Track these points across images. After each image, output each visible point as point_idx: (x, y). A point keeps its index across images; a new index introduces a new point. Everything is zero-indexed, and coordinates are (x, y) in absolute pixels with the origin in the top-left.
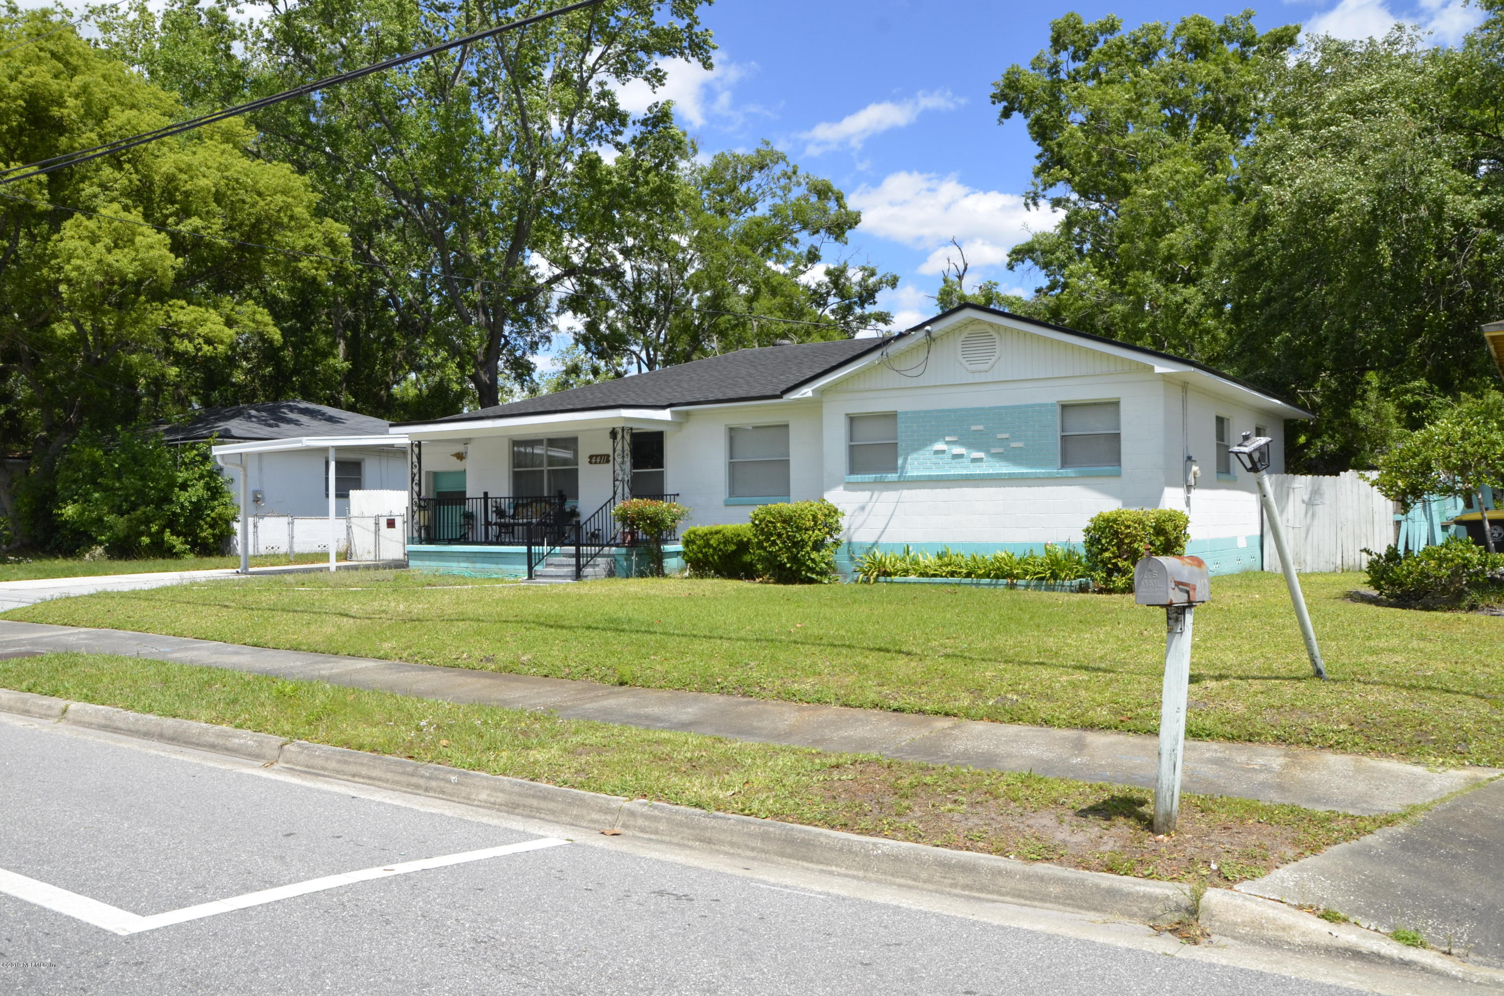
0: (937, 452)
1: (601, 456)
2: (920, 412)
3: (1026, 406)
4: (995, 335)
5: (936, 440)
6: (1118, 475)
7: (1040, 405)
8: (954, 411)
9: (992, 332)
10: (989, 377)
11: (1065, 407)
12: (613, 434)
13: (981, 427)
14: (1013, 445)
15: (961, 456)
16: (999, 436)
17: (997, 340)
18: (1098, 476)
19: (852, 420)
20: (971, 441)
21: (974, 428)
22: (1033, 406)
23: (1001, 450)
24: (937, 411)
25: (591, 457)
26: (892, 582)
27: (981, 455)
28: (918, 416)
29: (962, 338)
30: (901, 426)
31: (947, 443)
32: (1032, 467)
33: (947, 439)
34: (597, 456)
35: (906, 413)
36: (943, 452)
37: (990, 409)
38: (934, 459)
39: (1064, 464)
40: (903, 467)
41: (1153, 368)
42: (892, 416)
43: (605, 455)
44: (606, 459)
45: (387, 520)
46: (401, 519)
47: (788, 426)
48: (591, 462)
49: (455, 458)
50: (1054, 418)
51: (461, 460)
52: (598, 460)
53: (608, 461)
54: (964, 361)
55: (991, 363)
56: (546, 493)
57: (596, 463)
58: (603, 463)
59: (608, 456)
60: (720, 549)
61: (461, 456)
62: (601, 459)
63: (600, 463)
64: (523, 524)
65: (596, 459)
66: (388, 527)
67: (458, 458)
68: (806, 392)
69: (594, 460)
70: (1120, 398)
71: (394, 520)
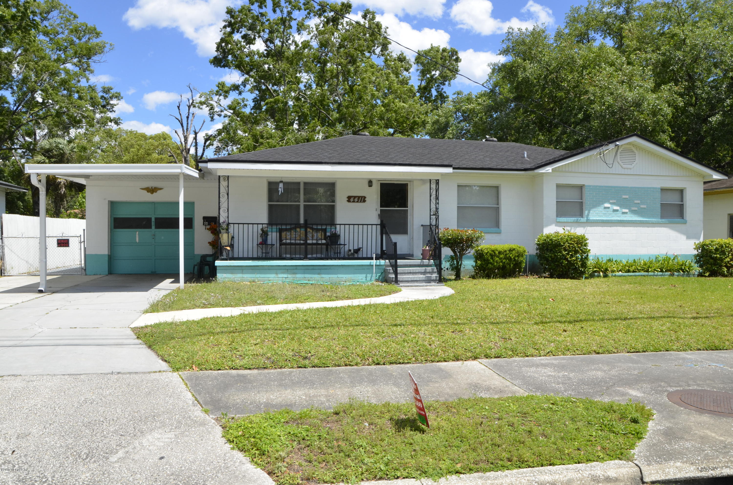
0: (605, 208)
1: (359, 197)
2: (597, 186)
3: (648, 188)
4: (636, 151)
5: (605, 202)
6: (685, 223)
7: (653, 188)
8: (614, 187)
9: (634, 150)
10: (629, 172)
11: (663, 190)
12: (370, 183)
13: (627, 197)
14: (642, 206)
15: (617, 211)
16: (636, 202)
17: (637, 154)
18: (674, 223)
19: (558, 186)
20: (622, 203)
21: (624, 197)
22: (650, 188)
23: (636, 209)
24: (605, 187)
25: (348, 197)
26: (615, 276)
27: (626, 211)
28: (596, 188)
29: (620, 151)
30: (586, 194)
31: (611, 203)
32: (649, 218)
33: (611, 201)
34: (355, 197)
35: (590, 186)
36: (609, 208)
37: (632, 188)
38: (604, 211)
39: (662, 217)
40: (588, 215)
41: (712, 175)
42: (581, 188)
43: (362, 197)
44: (362, 199)
45: (58, 240)
46: (78, 239)
47: (497, 188)
48: (349, 201)
49: (146, 191)
50: (658, 195)
51: (152, 193)
52: (356, 200)
53: (364, 201)
54: (620, 162)
55: (633, 165)
56: (302, 221)
57: (354, 202)
58: (361, 202)
59: (365, 197)
60: (515, 259)
61: (152, 190)
62: (358, 199)
63: (357, 202)
64: (312, 244)
65: (354, 199)
66: (58, 246)
67: (148, 192)
68: (549, 169)
69: (352, 200)
70: (685, 188)
71: (68, 240)
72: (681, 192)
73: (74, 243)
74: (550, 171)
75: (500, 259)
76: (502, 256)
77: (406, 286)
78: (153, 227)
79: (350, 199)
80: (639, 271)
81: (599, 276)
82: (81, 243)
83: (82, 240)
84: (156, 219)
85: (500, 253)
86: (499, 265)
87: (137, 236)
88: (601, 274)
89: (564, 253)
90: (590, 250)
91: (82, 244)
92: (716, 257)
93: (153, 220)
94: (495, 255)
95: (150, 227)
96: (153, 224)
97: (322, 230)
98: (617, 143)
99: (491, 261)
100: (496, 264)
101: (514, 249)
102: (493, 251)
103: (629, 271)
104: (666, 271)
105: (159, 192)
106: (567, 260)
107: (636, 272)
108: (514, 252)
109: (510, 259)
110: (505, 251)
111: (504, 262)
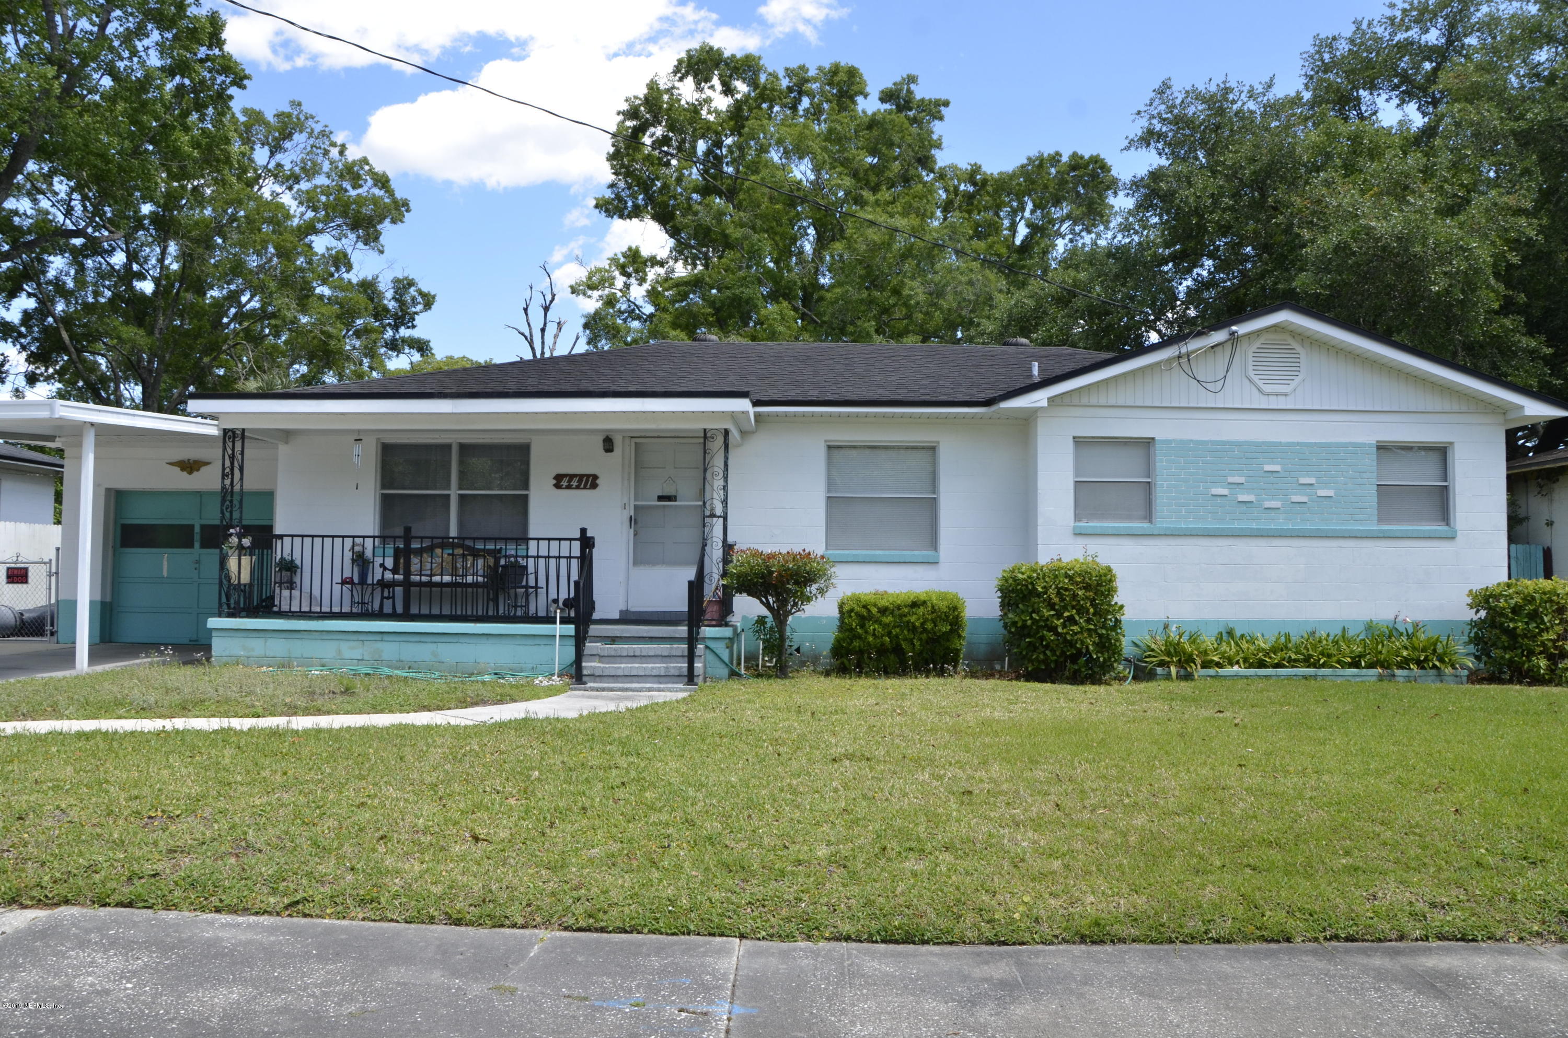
0: (1215, 497)
1: (581, 477)
2: (1189, 442)
3: (1338, 444)
4: (1299, 348)
5: (1214, 482)
6: (1453, 536)
7: (1355, 444)
8: (1239, 444)
9: (1294, 345)
10: (1281, 403)
11: (1382, 448)
12: (608, 444)
13: (1277, 468)
14: (1321, 493)
15: (1248, 504)
16: (1303, 480)
17: (1303, 355)
18: (1423, 537)
19: (1079, 442)
20: (1263, 485)
21: (1267, 468)
22: (1345, 445)
23: (1304, 499)
24: (1213, 443)
25: (559, 478)
26: (1215, 676)
27: (1276, 504)
28: (1184, 448)
29: (1254, 348)
30: (1159, 460)
31: (1230, 486)
32: (1343, 523)
33: (1230, 480)
34: (571, 477)
35: (1170, 441)
36: (1223, 497)
37: (1290, 445)
38: (1210, 506)
39: (1382, 521)
40: (1165, 516)
42: (1146, 444)
43: (588, 476)
44: (589, 482)
45: (8, 569)
46: (44, 568)
47: (932, 449)
48: (558, 486)
49: (177, 469)
50: (1370, 461)
51: (190, 473)
52: (574, 483)
53: (594, 486)
54: (1256, 379)
55: (1293, 384)
56: (453, 533)
57: (569, 487)
58: (585, 488)
59: (595, 477)
60: (925, 630)
61: (190, 466)
62: (580, 481)
63: (578, 487)
64: (421, 584)
65: (569, 481)
66: (8, 582)
67: (183, 469)
68: (1039, 398)
69: (564, 483)
70: (1451, 443)
71: (26, 570)
72: (1442, 452)
73: (36, 575)
74: (1044, 403)
75: (885, 626)
76: (888, 619)
77: (597, 690)
78: (197, 545)
79: (563, 482)
80: (1293, 663)
81: (1168, 677)
82: (50, 576)
83: (54, 570)
84: (203, 527)
85: (883, 611)
86: (883, 644)
87: (165, 563)
88: (1173, 670)
89: (1047, 613)
90: (1122, 607)
91: (53, 578)
92: (1515, 628)
93: (197, 529)
94: (870, 617)
95: (190, 545)
96: (197, 537)
97: (490, 552)
98: (1234, 328)
99: (860, 631)
100: (871, 639)
101: (924, 603)
102: (865, 607)
103: (1261, 664)
104: (1371, 666)
105: (204, 469)
106: (1053, 629)
107: (1283, 666)
108: (921, 611)
109: (913, 629)
110: (899, 607)
111: (897, 636)
